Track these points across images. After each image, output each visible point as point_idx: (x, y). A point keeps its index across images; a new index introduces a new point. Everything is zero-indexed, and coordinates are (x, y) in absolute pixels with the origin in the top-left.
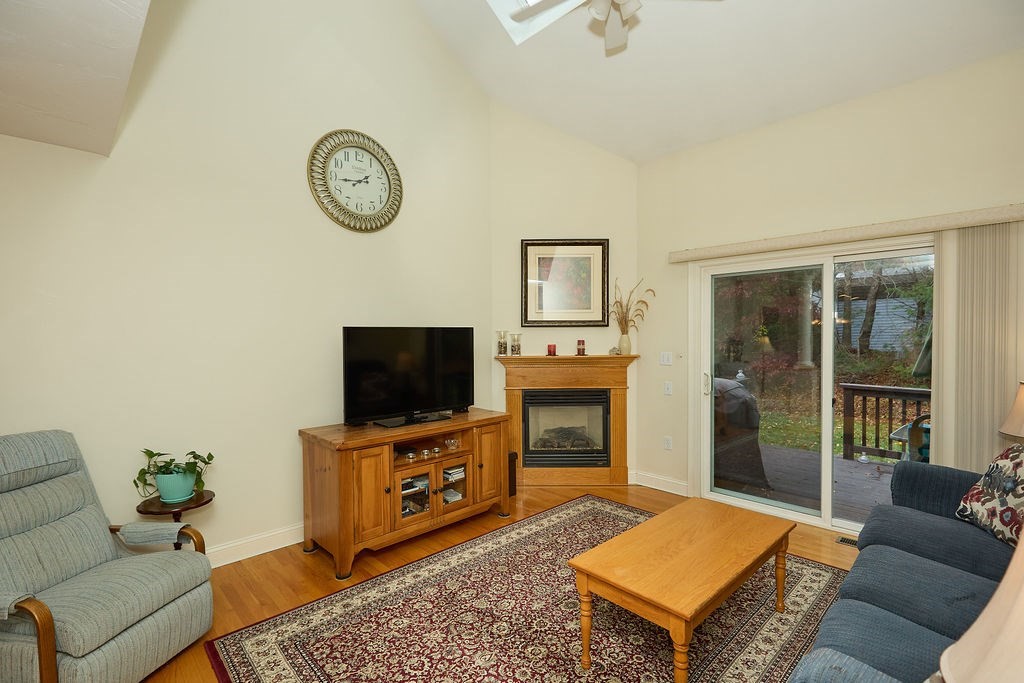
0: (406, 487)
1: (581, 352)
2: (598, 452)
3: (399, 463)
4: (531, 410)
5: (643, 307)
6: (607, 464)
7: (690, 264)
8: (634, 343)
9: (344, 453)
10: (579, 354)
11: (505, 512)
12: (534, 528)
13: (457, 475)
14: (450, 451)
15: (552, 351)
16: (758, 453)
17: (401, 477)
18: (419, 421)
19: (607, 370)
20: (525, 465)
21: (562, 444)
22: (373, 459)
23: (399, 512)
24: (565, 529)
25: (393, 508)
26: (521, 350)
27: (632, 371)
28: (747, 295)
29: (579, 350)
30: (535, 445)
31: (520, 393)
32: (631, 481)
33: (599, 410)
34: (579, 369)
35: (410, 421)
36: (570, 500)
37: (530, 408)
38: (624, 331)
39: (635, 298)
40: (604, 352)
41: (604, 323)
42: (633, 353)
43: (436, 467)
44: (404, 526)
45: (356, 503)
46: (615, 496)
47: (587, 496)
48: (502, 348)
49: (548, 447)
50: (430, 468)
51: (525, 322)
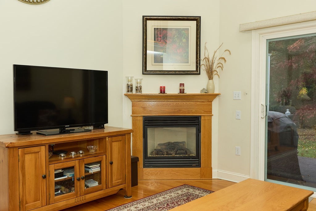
0: (57, 176)
1: (182, 91)
2: (193, 157)
3: (52, 159)
4: (149, 131)
5: (222, 61)
6: (199, 165)
7: (253, 32)
8: (216, 86)
9: (12, 150)
10: (180, 92)
11: (129, 195)
12: (147, 204)
13: (95, 169)
14: (90, 153)
15: (162, 90)
16: (296, 161)
17: (53, 168)
18: (68, 132)
19: (198, 103)
20: (145, 166)
21: (170, 152)
22: (33, 155)
23: (52, 192)
24: (168, 205)
25: (48, 188)
26: (142, 90)
27: (215, 104)
28: (294, 66)
29: (180, 90)
30: (152, 153)
31: (141, 119)
32: (214, 177)
33: (193, 130)
34: (180, 103)
35: (63, 132)
36: (173, 188)
37: (148, 129)
38: (210, 77)
39: (218, 56)
40: (197, 91)
41: (197, 72)
42: (216, 92)
43: (79, 163)
44: (56, 201)
45: (21, 184)
46: (203, 186)
47: (185, 185)
48: (130, 88)
49: (160, 154)
50: (76, 163)
51: (145, 71)
